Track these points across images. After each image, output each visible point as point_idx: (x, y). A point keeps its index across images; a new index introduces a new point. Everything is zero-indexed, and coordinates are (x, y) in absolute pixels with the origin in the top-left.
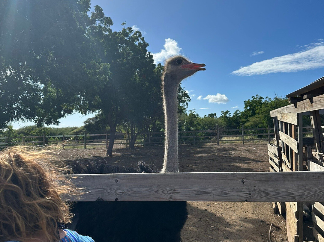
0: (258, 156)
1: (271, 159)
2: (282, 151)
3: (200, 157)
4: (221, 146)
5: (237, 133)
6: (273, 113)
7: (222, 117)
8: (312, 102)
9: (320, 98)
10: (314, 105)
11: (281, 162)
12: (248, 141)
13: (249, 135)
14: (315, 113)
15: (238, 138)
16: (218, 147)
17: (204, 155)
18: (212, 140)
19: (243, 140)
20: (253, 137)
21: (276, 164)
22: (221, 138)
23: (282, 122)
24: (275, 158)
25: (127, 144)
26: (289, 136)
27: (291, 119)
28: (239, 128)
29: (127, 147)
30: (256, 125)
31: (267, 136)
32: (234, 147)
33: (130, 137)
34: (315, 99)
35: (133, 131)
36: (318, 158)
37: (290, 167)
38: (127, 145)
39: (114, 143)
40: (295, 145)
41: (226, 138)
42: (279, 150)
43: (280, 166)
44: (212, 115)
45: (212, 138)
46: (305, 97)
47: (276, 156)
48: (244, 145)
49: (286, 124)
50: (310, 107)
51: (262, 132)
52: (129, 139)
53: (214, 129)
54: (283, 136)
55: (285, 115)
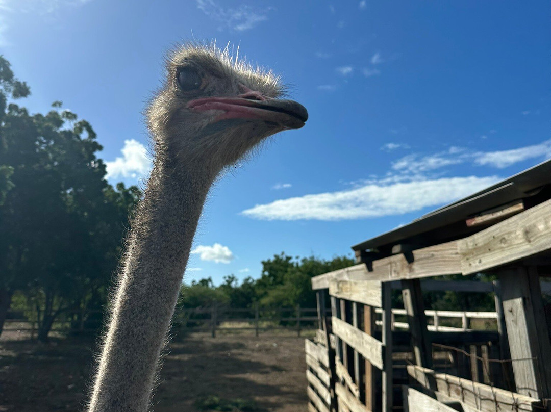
0: (281, 360)
1: (312, 370)
2: (337, 358)
3: (179, 361)
4: (219, 339)
5: (247, 316)
6: (318, 281)
7: (223, 286)
8: (410, 259)
9: (432, 253)
10: (415, 266)
11: (334, 379)
12: (265, 330)
13: (267, 320)
14: (414, 284)
15: (247, 325)
16: (214, 341)
17: (185, 357)
18: (204, 326)
19: (257, 329)
20: (273, 324)
21: (323, 383)
22: (218, 324)
23: (338, 300)
24: (320, 371)
25: (33, 331)
26: (355, 328)
27: (363, 294)
28: (251, 306)
29: (32, 337)
30: (278, 303)
31: (296, 322)
32: (241, 341)
33: (42, 318)
34: (418, 253)
35: (49, 305)
36: (422, 380)
37: (357, 393)
38: (32, 334)
39: (5, 328)
40: (374, 350)
41: (227, 325)
42: (332, 354)
43: (332, 387)
44: (204, 282)
45: (202, 324)
46: (397, 249)
47: (322, 366)
48: (257, 338)
49: (349, 303)
50: (406, 270)
51: (287, 314)
52: (39, 322)
53: (208, 307)
54: (340, 327)
55: (348, 286)
